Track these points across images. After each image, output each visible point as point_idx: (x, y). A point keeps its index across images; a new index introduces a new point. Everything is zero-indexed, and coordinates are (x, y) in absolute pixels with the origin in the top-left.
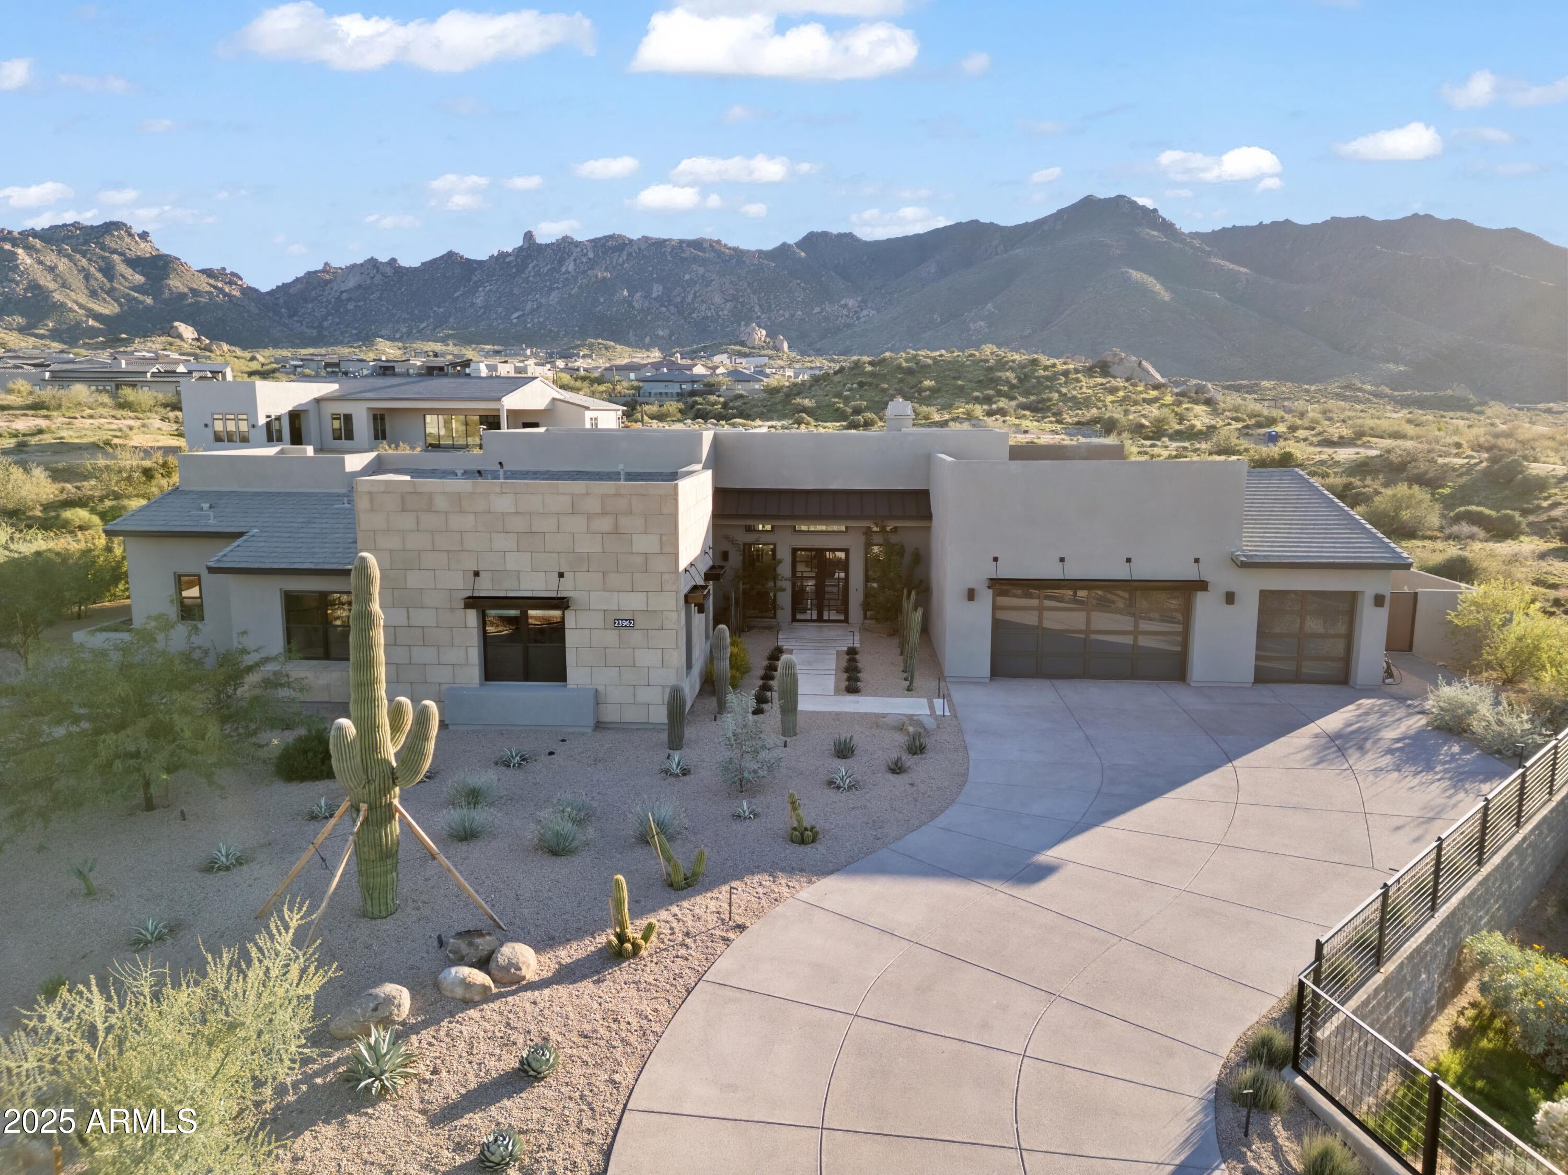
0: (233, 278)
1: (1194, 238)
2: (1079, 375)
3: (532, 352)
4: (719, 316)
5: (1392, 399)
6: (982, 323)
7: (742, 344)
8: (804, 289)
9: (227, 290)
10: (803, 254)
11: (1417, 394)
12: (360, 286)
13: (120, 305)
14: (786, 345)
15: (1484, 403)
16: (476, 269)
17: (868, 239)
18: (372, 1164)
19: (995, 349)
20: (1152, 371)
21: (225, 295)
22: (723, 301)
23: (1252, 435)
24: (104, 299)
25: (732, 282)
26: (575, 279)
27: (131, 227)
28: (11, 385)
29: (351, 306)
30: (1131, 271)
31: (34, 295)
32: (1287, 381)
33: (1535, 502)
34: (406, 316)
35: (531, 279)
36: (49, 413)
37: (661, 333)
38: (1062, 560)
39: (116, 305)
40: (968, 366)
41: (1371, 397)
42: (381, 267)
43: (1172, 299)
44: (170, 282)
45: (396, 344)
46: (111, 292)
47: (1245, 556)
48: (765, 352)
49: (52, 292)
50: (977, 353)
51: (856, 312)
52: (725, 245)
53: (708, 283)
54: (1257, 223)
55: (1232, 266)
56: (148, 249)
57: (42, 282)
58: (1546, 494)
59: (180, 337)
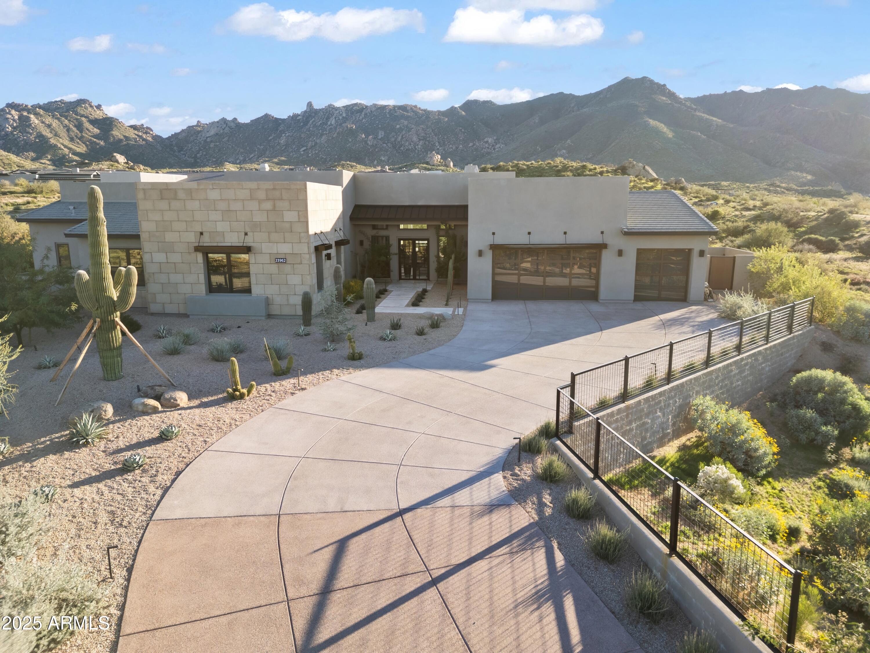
0: (147, 130)
1: (687, 101)
2: (609, 174)
3: (310, 169)
4: (416, 149)
5: (797, 191)
6: (564, 151)
7: (427, 163)
8: (464, 133)
9: (144, 137)
10: (463, 113)
11: (811, 188)
12: (217, 134)
13: (87, 145)
14: (452, 164)
15: (850, 194)
16: (280, 124)
17: (501, 104)
18: (69, 469)
19: (563, 160)
20: (651, 171)
21: (144, 140)
22: (418, 140)
23: (703, 205)
24: (78, 143)
25: (423, 129)
26: (335, 128)
27: (91, 102)
28: (17, 181)
29: (212, 145)
30: (650, 120)
31: (40, 141)
32: (737, 182)
33: (851, 234)
34: (242, 150)
35: (311, 129)
36: (36, 195)
37: (383, 159)
38: (529, 233)
39: (84, 146)
40: (547, 169)
41: (785, 191)
42: (228, 123)
43: (673, 136)
44: (113, 133)
45: (236, 165)
46: (81, 138)
47: (627, 229)
48: (440, 168)
49: (50, 139)
50: (552, 162)
51: (493, 146)
52: (420, 108)
53: (410, 130)
54: (724, 92)
55: (708, 117)
56: (101, 114)
57: (44, 133)
58: (858, 230)
59: (117, 161)
